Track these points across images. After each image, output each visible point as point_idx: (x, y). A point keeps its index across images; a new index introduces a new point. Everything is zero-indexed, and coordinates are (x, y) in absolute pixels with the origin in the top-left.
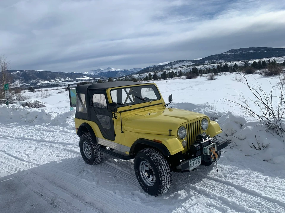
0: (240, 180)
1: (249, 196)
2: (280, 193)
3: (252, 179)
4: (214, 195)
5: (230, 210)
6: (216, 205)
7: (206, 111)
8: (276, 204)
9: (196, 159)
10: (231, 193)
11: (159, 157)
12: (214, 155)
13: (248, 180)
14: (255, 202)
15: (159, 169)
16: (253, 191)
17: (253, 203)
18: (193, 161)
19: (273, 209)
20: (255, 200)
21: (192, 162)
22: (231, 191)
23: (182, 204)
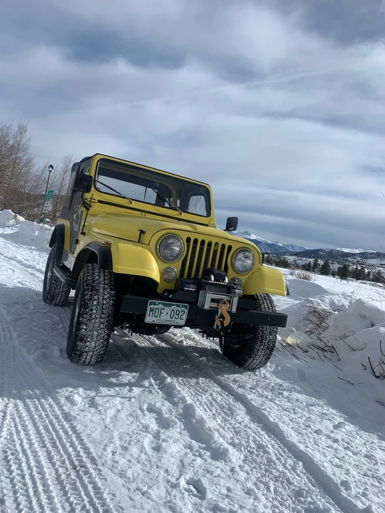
0: (276, 404)
1: (256, 429)
2: (337, 453)
3: (305, 413)
4: (183, 400)
5: (178, 430)
6: (164, 413)
7: (336, 301)
8: (301, 464)
9: (174, 305)
10: (225, 413)
11: (102, 279)
12: (222, 316)
13: (294, 410)
14: (255, 441)
15: (86, 297)
16: (276, 425)
17: (248, 442)
18: (163, 307)
19: (281, 468)
20: (258, 439)
21: (157, 307)
22: (230, 409)
23: (101, 388)
